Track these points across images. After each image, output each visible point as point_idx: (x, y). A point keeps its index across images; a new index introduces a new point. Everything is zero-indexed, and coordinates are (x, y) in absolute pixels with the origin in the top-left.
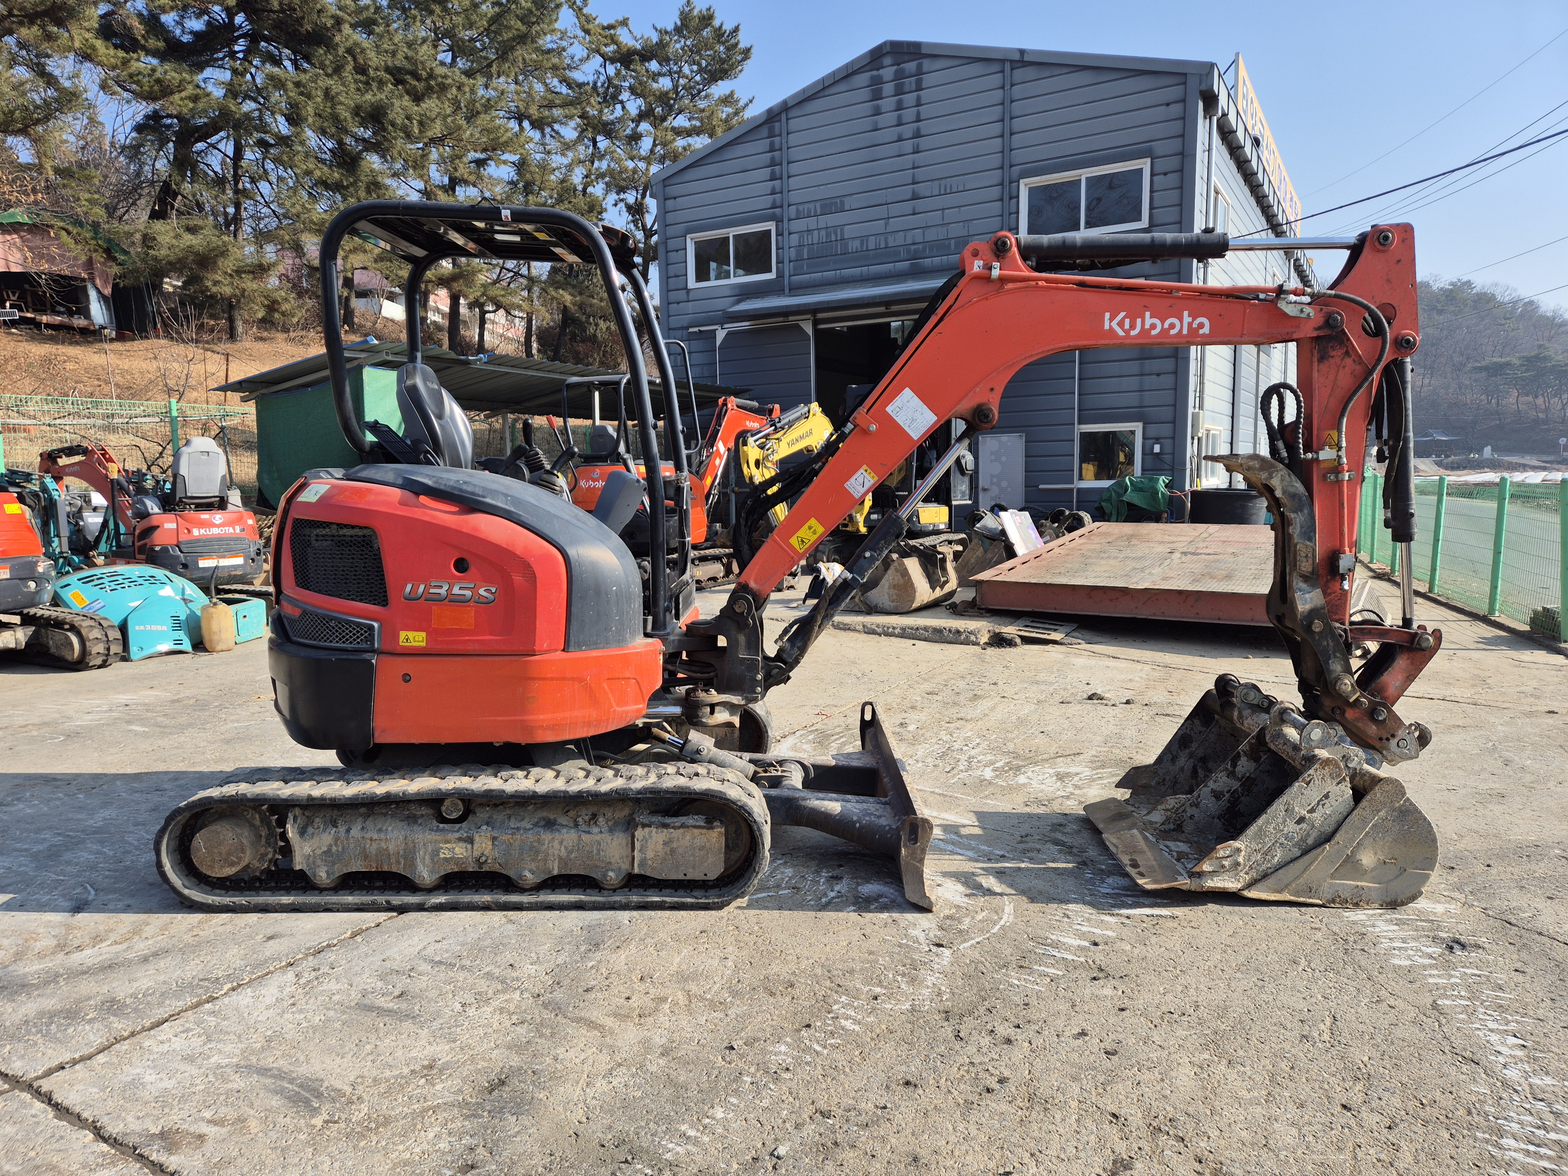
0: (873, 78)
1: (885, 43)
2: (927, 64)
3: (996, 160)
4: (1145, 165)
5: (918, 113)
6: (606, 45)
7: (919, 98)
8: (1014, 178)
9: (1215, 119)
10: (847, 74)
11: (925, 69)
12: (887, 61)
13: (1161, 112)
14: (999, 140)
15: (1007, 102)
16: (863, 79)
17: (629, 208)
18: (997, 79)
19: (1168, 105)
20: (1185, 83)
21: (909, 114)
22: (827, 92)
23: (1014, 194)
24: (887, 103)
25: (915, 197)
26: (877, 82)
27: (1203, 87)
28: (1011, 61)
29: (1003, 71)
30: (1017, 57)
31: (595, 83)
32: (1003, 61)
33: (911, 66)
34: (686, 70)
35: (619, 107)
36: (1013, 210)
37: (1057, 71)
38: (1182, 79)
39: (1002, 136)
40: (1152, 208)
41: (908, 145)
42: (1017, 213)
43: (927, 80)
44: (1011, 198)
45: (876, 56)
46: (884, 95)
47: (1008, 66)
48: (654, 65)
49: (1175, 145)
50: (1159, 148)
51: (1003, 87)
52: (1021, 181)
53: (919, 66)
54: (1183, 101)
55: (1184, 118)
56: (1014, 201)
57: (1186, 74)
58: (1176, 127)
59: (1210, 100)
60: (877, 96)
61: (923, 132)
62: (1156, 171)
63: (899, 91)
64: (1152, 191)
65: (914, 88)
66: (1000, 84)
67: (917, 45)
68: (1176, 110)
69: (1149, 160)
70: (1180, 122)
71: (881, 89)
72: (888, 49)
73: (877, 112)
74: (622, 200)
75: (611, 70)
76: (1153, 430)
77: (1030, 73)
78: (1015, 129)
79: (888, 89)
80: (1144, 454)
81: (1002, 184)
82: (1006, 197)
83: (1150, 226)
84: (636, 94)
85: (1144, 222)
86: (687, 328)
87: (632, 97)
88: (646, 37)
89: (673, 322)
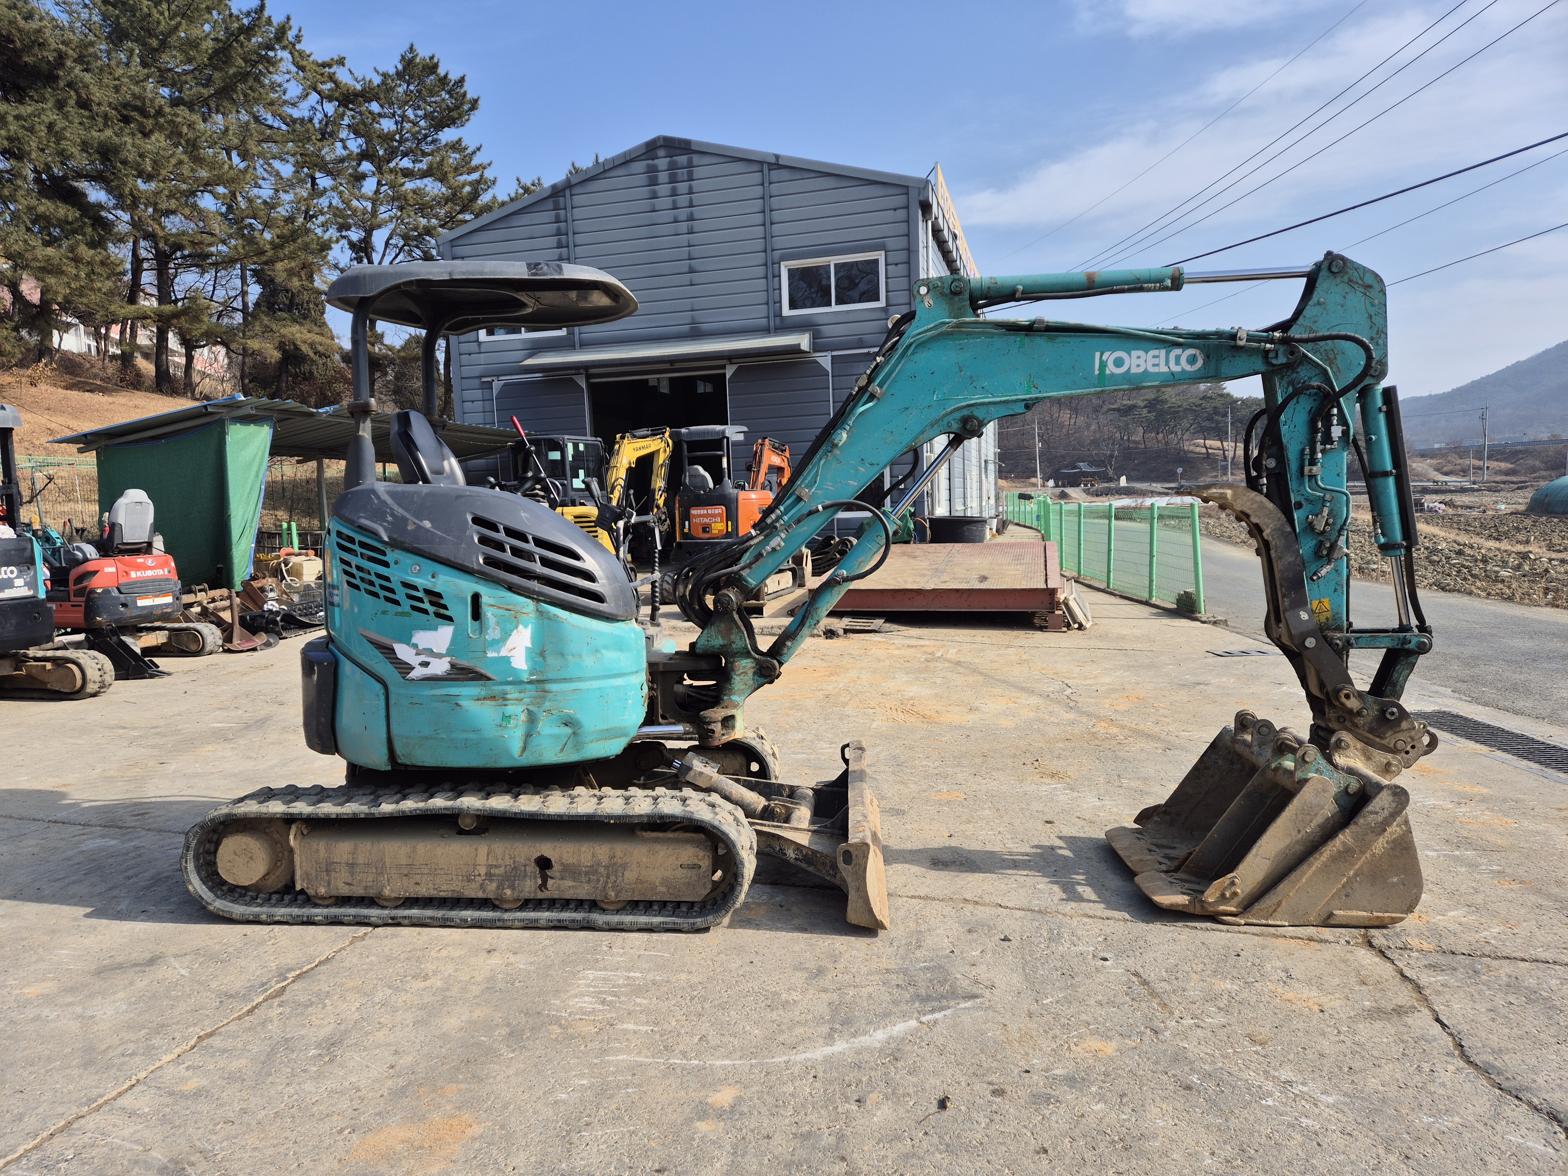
0: (648, 166)
1: (659, 138)
2: (696, 159)
3: (759, 245)
4: (880, 256)
5: (691, 200)
6: (323, 83)
7: (690, 187)
8: (776, 259)
9: (930, 223)
10: (626, 161)
11: (695, 163)
12: (661, 152)
13: (889, 215)
14: (762, 228)
15: (767, 197)
16: (640, 166)
17: (352, 246)
18: (757, 177)
19: (895, 210)
20: (907, 194)
21: (683, 200)
22: (607, 175)
23: (777, 273)
24: (663, 189)
25: (692, 271)
26: (652, 170)
27: (922, 198)
28: (769, 164)
29: (762, 171)
30: (773, 160)
31: (312, 120)
32: (761, 163)
33: (682, 159)
34: (410, 113)
36: (777, 287)
37: (806, 175)
38: (904, 191)
39: (764, 225)
40: (887, 291)
41: (683, 227)
42: (780, 289)
43: (698, 172)
44: (774, 277)
45: (652, 148)
46: (660, 181)
47: (766, 167)
48: (375, 107)
49: (902, 242)
50: (891, 243)
51: (763, 184)
52: (782, 263)
53: (690, 160)
54: (907, 207)
55: (908, 221)
56: (777, 279)
57: (907, 187)
58: (902, 228)
59: (926, 207)
60: (653, 182)
61: (696, 217)
62: (890, 261)
63: (673, 180)
64: (887, 278)
65: (686, 178)
66: (760, 182)
67: (687, 142)
68: (901, 214)
69: (883, 253)
70: (905, 224)
71: (656, 177)
72: (662, 143)
73: (654, 196)
74: (342, 236)
75: (330, 108)
77: (784, 174)
78: (775, 220)
79: (663, 177)
81: (766, 265)
82: (770, 276)
83: (888, 305)
84: (358, 134)
85: (882, 303)
86: (480, 377)
87: (352, 136)
88: (368, 79)
89: (466, 371)
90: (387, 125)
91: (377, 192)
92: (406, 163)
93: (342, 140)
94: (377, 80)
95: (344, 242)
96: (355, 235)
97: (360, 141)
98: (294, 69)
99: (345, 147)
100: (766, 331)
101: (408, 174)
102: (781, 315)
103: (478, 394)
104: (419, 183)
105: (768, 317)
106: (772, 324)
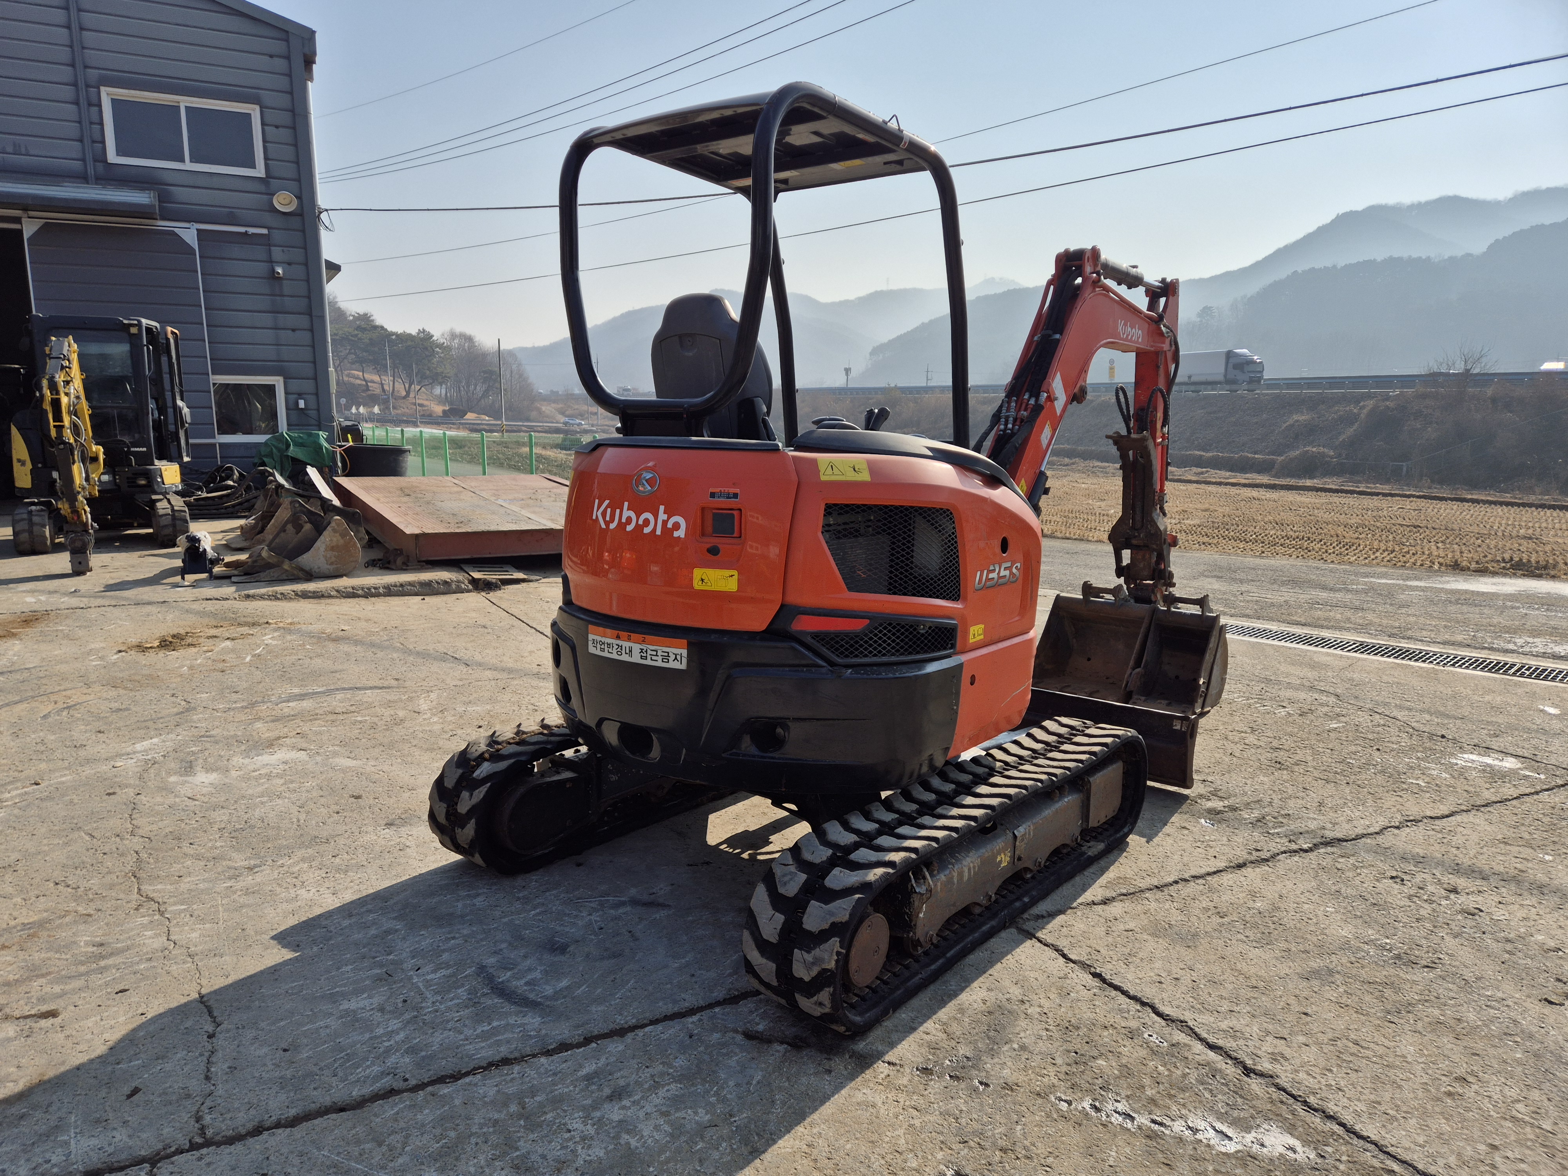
3: (63, 54)
4: (254, 111)
8: (91, 82)
13: (264, 62)
14: (65, 31)
19: (271, 56)
20: (287, 41)
23: (94, 100)
27: (306, 49)
36: (95, 118)
38: (283, 35)
39: (68, 27)
40: (266, 159)
42: (101, 124)
44: (90, 105)
49: (284, 100)
50: (267, 97)
52: (102, 89)
54: (288, 58)
55: (290, 76)
56: (95, 110)
57: (287, 32)
62: (268, 120)
64: (265, 141)
68: (280, 64)
69: (257, 108)
70: (287, 79)
76: (295, 385)
80: (287, 409)
81: (75, 84)
82: (83, 102)
83: (267, 177)
85: (259, 171)
100: (83, 178)
102: (105, 160)
105: (83, 160)
106: (91, 171)
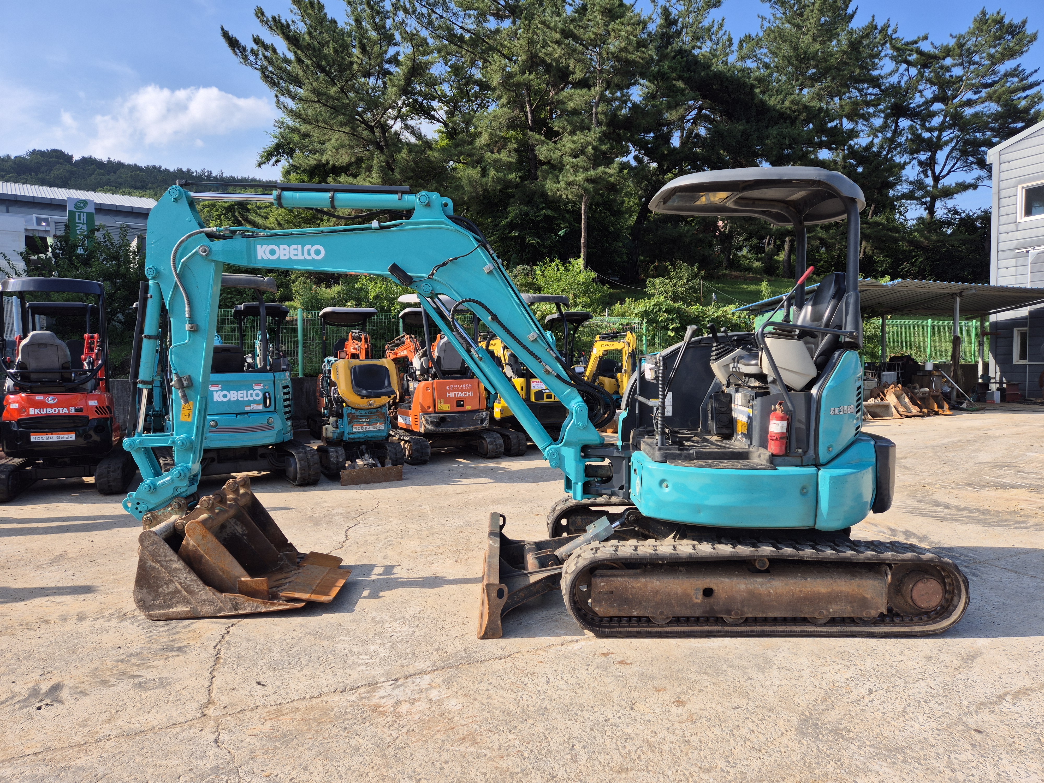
6: (910, 55)
17: (921, 163)
31: (899, 82)
34: (976, 58)
35: (918, 95)
48: (948, 61)
74: (914, 158)
75: (913, 71)
84: (932, 83)
86: (1015, 249)
87: (929, 86)
88: (945, 44)
89: (1002, 246)
90: (957, 71)
91: (943, 122)
92: (969, 95)
93: (921, 92)
94: (952, 42)
95: (915, 162)
96: (923, 156)
97: (934, 88)
98: (890, 52)
99: (922, 96)
101: (969, 103)
103: (1013, 262)
104: (978, 108)
